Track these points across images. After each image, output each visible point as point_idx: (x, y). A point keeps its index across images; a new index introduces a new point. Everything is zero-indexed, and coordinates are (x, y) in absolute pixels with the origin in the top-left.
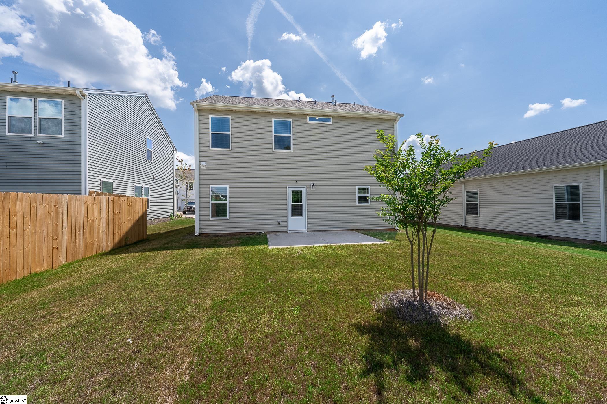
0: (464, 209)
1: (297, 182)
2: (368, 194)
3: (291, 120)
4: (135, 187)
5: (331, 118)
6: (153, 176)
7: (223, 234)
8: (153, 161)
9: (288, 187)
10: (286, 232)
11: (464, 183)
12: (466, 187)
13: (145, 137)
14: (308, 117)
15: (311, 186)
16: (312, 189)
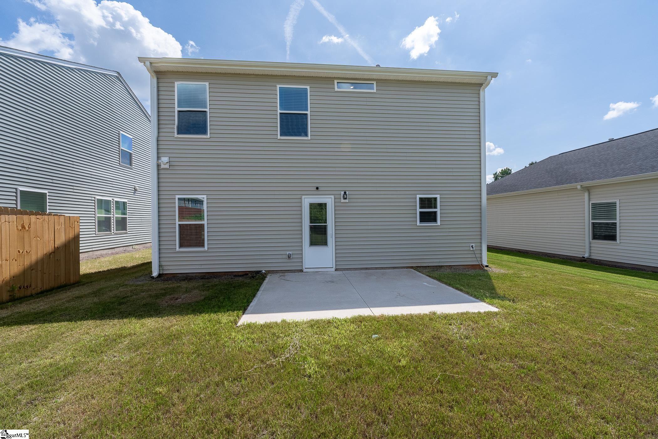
0: (588, 232)
1: (317, 188)
2: (436, 207)
3: (308, 87)
4: (96, 201)
5: (375, 83)
6: (134, 187)
7: (198, 274)
8: (133, 167)
9: (303, 197)
10: (301, 271)
11: (588, 189)
12: (591, 197)
13: (118, 132)
14: (336, 81)
15: (342, 195)
16: (343, 201)
